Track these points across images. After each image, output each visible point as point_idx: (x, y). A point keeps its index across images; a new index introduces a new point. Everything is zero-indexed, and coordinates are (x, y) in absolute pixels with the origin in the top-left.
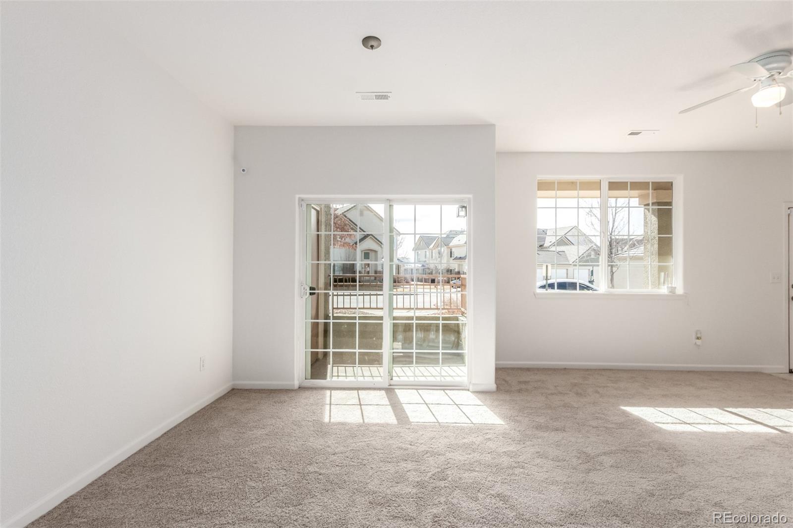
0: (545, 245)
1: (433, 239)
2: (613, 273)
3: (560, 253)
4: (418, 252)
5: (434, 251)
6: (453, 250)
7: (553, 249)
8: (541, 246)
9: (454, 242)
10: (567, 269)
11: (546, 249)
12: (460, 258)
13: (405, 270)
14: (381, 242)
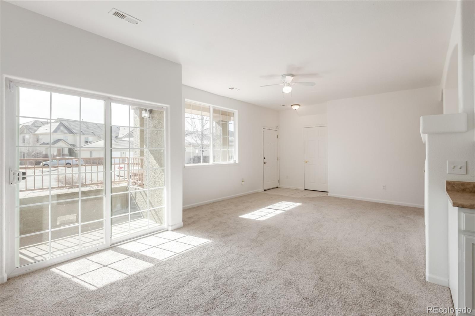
0: (119, 137)
3: (131, 142)
6: (40, 137)
7: (125, 139)
8: (116, 137)
9: (41, 130)
11: (120, 139)
12: (48, 144)
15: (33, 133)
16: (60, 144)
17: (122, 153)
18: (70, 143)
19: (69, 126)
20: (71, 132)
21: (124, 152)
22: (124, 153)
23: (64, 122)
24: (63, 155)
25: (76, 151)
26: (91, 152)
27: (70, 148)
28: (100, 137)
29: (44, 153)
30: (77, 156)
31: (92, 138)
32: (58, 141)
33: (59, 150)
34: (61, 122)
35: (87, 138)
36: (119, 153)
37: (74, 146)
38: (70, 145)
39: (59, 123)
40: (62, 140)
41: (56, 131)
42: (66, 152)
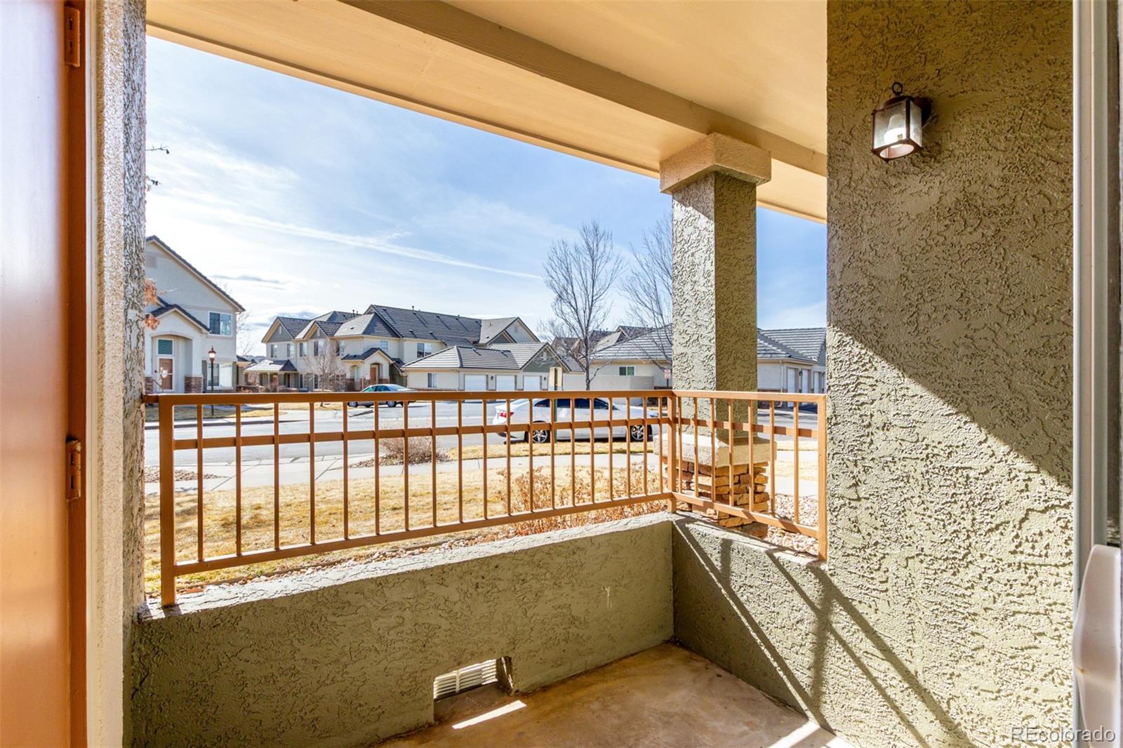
0: (480, 342)
1: (302, 323)
2: (590, 381)
3: (505, 353)
4: (272, 346)
5: (305, 345)
6: (342, 344)
7: (494, 346)
8: (475, 343)
9: (343, 331)
10: (516, 376)
11: (483, 347)
12: (355, 357)
13: (246, 375)
14: (200, 323)
15: (330, 334)
16: (376, 358)
17: (490, 378)
18: (392, 357)
19: (391, 322)
20: (395, 334)
21: (494, 375)
22: (492, 377)
23: (383, 313)
24: (381, 381)
25: (402, 372)
26: (430, 375)
27: (391, 366)
28: (445, 344)
29: (348, 376)
30: (404, 384)
31: (430, 344)
32: (372, 351)
33: (373, 370)
34: (376, 314)
35: (420, 346)
36: (484, 378)
37: (399, 362)
38: (393, 359)
39: (372, 316)
40: (379, 349)
41: (369, 331)
42: (385, 374)
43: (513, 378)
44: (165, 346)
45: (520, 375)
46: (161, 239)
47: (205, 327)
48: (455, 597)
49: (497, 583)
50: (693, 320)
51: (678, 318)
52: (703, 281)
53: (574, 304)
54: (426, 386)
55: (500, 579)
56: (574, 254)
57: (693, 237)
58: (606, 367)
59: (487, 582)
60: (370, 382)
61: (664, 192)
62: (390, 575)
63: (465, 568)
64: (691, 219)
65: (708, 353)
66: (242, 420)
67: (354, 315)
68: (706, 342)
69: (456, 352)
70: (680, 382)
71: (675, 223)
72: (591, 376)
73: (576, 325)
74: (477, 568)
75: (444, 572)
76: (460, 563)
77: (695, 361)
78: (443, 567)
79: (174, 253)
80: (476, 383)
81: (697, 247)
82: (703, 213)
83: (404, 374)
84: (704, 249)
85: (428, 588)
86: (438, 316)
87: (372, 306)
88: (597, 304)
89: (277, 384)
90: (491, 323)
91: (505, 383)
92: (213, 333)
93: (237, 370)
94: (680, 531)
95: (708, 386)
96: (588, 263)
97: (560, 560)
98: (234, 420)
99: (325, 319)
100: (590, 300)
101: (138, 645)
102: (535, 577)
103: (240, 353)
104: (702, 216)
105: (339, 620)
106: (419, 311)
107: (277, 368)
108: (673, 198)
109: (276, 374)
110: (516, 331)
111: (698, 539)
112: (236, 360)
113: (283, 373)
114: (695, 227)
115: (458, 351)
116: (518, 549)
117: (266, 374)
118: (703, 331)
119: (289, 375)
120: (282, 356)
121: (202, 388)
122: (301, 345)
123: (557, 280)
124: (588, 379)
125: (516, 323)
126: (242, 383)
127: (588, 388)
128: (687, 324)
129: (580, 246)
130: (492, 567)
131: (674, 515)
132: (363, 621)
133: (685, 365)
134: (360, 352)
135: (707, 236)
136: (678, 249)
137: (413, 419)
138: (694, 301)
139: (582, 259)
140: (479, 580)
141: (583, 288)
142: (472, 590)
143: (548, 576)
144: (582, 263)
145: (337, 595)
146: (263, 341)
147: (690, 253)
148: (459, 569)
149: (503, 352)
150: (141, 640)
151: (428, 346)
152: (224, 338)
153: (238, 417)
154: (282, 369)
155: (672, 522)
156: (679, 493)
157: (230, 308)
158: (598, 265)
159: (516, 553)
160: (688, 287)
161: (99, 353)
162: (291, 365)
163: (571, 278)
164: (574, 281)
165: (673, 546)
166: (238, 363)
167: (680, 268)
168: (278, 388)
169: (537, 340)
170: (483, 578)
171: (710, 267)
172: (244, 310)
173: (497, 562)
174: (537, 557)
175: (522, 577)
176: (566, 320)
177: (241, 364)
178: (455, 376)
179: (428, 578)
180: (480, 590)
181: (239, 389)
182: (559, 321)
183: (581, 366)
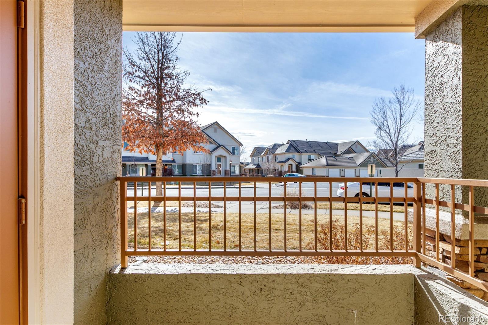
0: (338, 153)
1: (263, 149)
2: (398, 172)
3: (350, 158)
4: (253, 158)
6: (277, 156)
7: (345, 155)
8: (335, 154)
9: (278, 151)
10: (355, 169)
11: (339, 156)
12: (282, 162)
13: (245, 170)
14: (229, 151)
15: (273, 153)
16: (290, 162)
17: (341, 170)
18: (297, 161)
19: (297, 146)
20: (298, 151)
21: (343, 169)
22: (343, 170)
23: (293, 143)
24: (292, 172)
25: (301, 168)
26: (313, 169)
27: (297, 166)
28: (320, 155)
29: (279, 170)
30: (301, 173)
31: (314, 155)
32: (289, 159)
33: (289, 167)
34: (291, 143)
35: (309, 157)
36: (338, 170)
37: (300, 163)
38: (297, 162)
39: (289, 144)
40: (292, 158)
41: (287, 151)
42: (294, 169)
43: (354, 170)
44: (219, 160)
45: (358, 169)
46: (218, 123)
47: (230, 152)
48: (248, 293)
49: (274, 291)
50: (442, 125)
51: (429, 125)
52: (450, 94)
53: (388, 131)
54: (311, 174)
55: (275, 289)
56: (389, 104)
57: (442, 63)
58: (409, 164)
59: (267, 289)
60: (287, 172)
61: (418, 37)
62: (212, 274)
63: (254, 277)
64: (440, 51)
65: (455, 149)
66: (241, 186)
67: (282, 145)
68: (453, 141)
69: (325, 159)
70: (430, 172)
71: (427, 57)
72: (398, 169)
73: (390, 142)
74: (261, 279)
75: (242, 278)
76: (251, 274)
77: (444, 155)
78: (241, 275)
79: (222, 127)
80: (334, 173)
81: (446, 69)
82: (451, 42)
83: (302, 169)
84: (453, 69)
85: (232, 285)
86: (317, 143)
87: (289, 140)
88: (403, 130)
89: (255, 173)
90: (343, 144)
91: (349, 173)
92: (233, 154)
93: (241, 168)
94: (421, 284)
95: (454, 175)
96: (397, 108)
97: (318, 285)
98: (238, 186)
99: (271, 147)
100: (399, 128)
101: (109, 283)
102: (300, 293)
103: (242, 161)
104: (450, 44)
105: (188, 292)
106: (309, 141)
107: (254, 167)
108: (426, 40)
109: (254, 169)
110: (356, 147)
111: (436, 294)
112: (240, 164)
113: (256, 169)
114: (444, 55)
115: (326, 158)
116: (288, 273)
117: (251, 169)
118: (451, 133)
119: (258, 169)
120: (256, 162)
121: (230, 174)
122: (263, 157)
123: (377, 119)
124: (396, 170)
125: (356, 143)
126: (243, 172)
127: (397, 176)
128: (436, 129)
129: (392, 100)
130: (270, 280)
131: (418, 270)
132: (199, 295)
133: (435, 159)
134: (284, 160)
135: (455, 59)
136: (430, 75)
137: (304, 188)
138: (442, 111)
139: (393, 106)
140: (263, 287)
141: (394, 122)
142: (258, 292)
143: (308, 293)
144: (393, 109)
145: (186, 279)
146: (250, 157)
147: (439, 75)
148: (250, 278)
149: (349, 158)
150: (110, 281)
151: (313, 156)
152: (237, 156)
153: (240, 185)
154: (256, 167)
155: (414, 275)
156: (422, 255)
157: (239, 145)
158: (404, 108)
159: (287, 275)
160: (438, 101)
161: (41, 158)
162: (259, 165)
163: (386, 117)
164: (388, 119)
165: (415, 293)
166: (241, 165)
167: (431, 89)
168: (255, 175)
169: (368, 151)
170: (265, 286)
171: (458, 82)
172: (243, 145)
173: (274, 278)
174: (301, 280)
175: (291, 291)
176: (383, 140)
177: (242, 165)
178: (324, 169)
179: (233, 280)
180: (263, 293)
181: (241, 175)
182: (379, 141)
183: (393, 164)
